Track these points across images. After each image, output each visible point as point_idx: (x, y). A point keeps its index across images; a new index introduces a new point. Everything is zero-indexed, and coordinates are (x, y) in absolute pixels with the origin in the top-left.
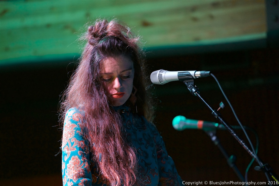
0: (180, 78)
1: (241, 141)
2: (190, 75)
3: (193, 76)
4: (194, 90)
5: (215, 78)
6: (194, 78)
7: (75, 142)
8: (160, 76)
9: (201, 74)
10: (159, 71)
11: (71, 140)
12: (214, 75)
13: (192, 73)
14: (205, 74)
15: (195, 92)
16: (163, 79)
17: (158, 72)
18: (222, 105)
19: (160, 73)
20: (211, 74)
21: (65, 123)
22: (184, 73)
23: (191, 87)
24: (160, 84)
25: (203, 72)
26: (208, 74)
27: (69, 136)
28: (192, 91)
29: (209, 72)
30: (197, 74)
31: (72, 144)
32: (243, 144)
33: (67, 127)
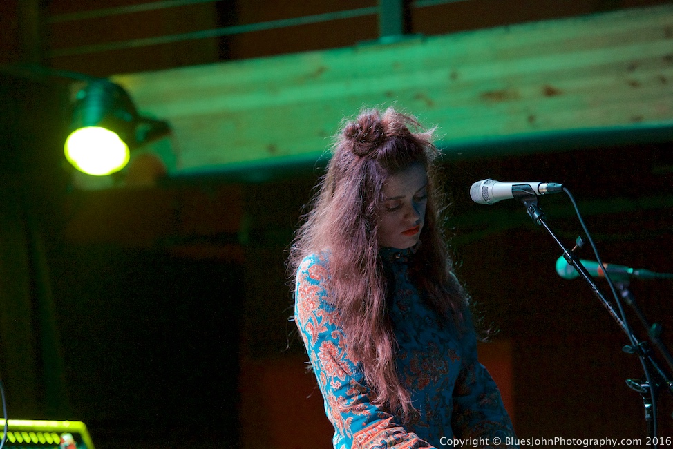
0: (515, 194)
1: (607, 303)
2: (530, 189)
3: (536, 191)
4: (536, 215)
5: (570, 195)
6: (538, 194)
7: (323, 317)
8: (485, 190)
9: (548, 188)
10: (484, 181)
11: (316, 313)
12: (569, 190)
13: (534, 185)
14: (555, 188)
15: (539, 218)
16: (490, 195)
17: (481, 184)
18: (579, 242)
19: (485, 185)
20: (564, 189)
21: (299, 283)
22: (521, 187)
23: (532, 210)
24: (486, 203)
25: (550, 185)
26: (558, 188)
27: (311, 306)
28: (533, 216)
29: (561, 185)
30: (543, 189)
31: (319, 320)
32: (610, 307)
33: (304, 291)
